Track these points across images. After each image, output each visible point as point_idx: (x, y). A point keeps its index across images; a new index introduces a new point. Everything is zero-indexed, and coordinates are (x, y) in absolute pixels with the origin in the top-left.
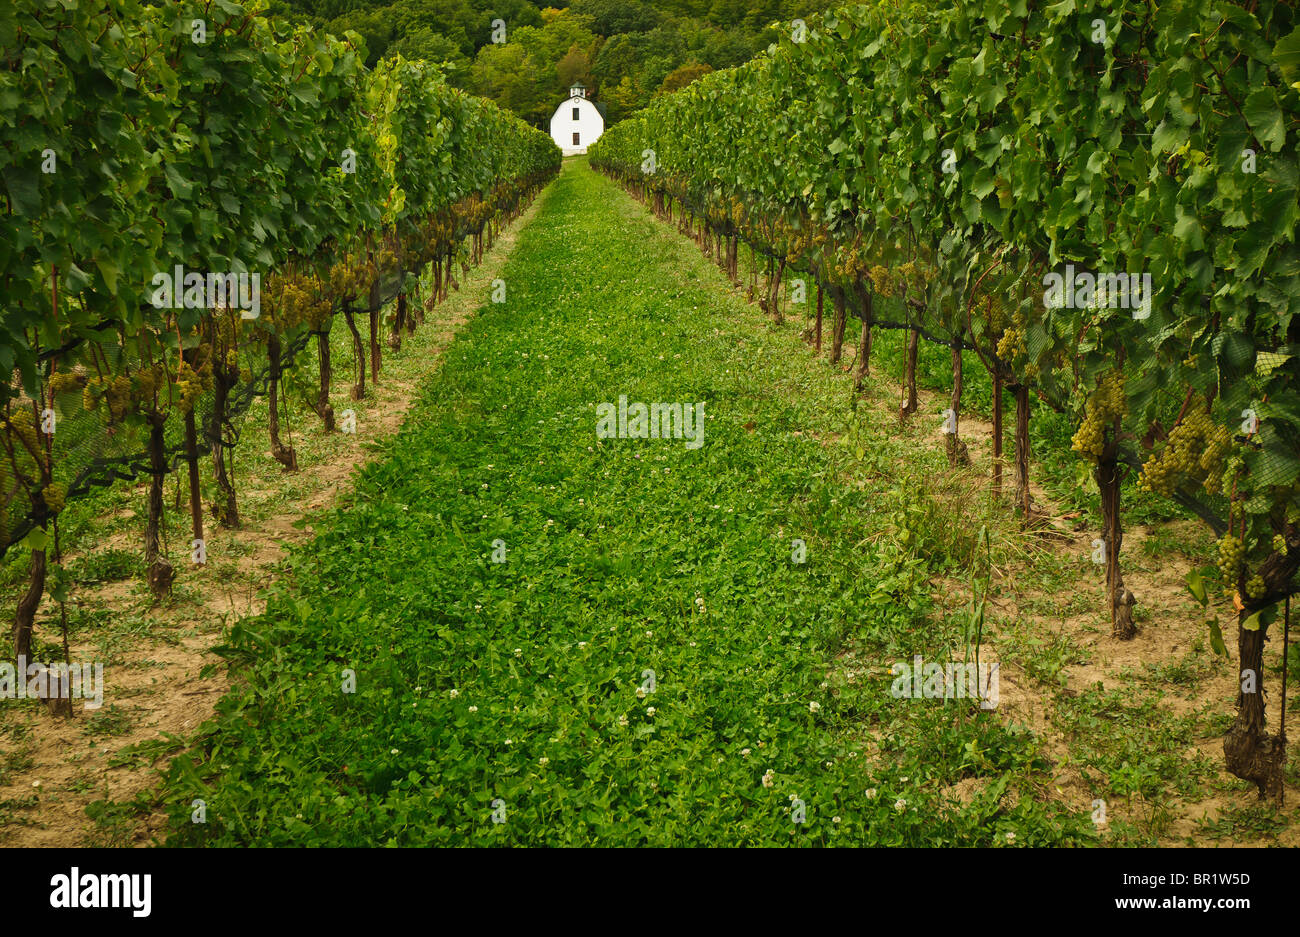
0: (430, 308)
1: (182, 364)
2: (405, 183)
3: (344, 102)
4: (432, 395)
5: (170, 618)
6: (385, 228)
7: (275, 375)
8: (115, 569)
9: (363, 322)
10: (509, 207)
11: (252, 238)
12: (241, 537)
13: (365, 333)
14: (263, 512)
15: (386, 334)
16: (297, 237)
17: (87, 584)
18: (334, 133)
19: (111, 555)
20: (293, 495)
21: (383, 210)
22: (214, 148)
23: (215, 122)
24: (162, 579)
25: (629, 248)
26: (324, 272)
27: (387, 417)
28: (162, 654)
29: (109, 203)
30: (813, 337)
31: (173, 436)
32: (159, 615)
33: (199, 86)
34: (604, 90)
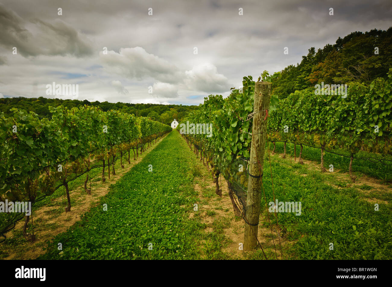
0: (147, 149)
1: (107, 154)
2: (143, 133)
3: (132, 122)
4: (144, 159)
5: (105, 185)
6: (139, 138)
7: (122, 156)
8: (99, 180)
9: (135, 150)
10: (162, 135)
11: (118, 139)
12: (115, 176)
13: (136, 153)
14: (119, 173)
15: (139, 152)
16: (125, 139)
17: (95, 182)
18: (131, 126)
19: (98, 178)
20: (123, 171)
21: (139, 136)
22: (113, 128)
23: (113, 125)
24: (104, 180)
25: (176, 141)
26: (129, 144)
27: (137, 162)
28: (103, 188)
29: (98, 135)
30: (194, 151)
31: (106, 163)
32: (103, 184)
33: (111, 121)
34: (179, 120)
